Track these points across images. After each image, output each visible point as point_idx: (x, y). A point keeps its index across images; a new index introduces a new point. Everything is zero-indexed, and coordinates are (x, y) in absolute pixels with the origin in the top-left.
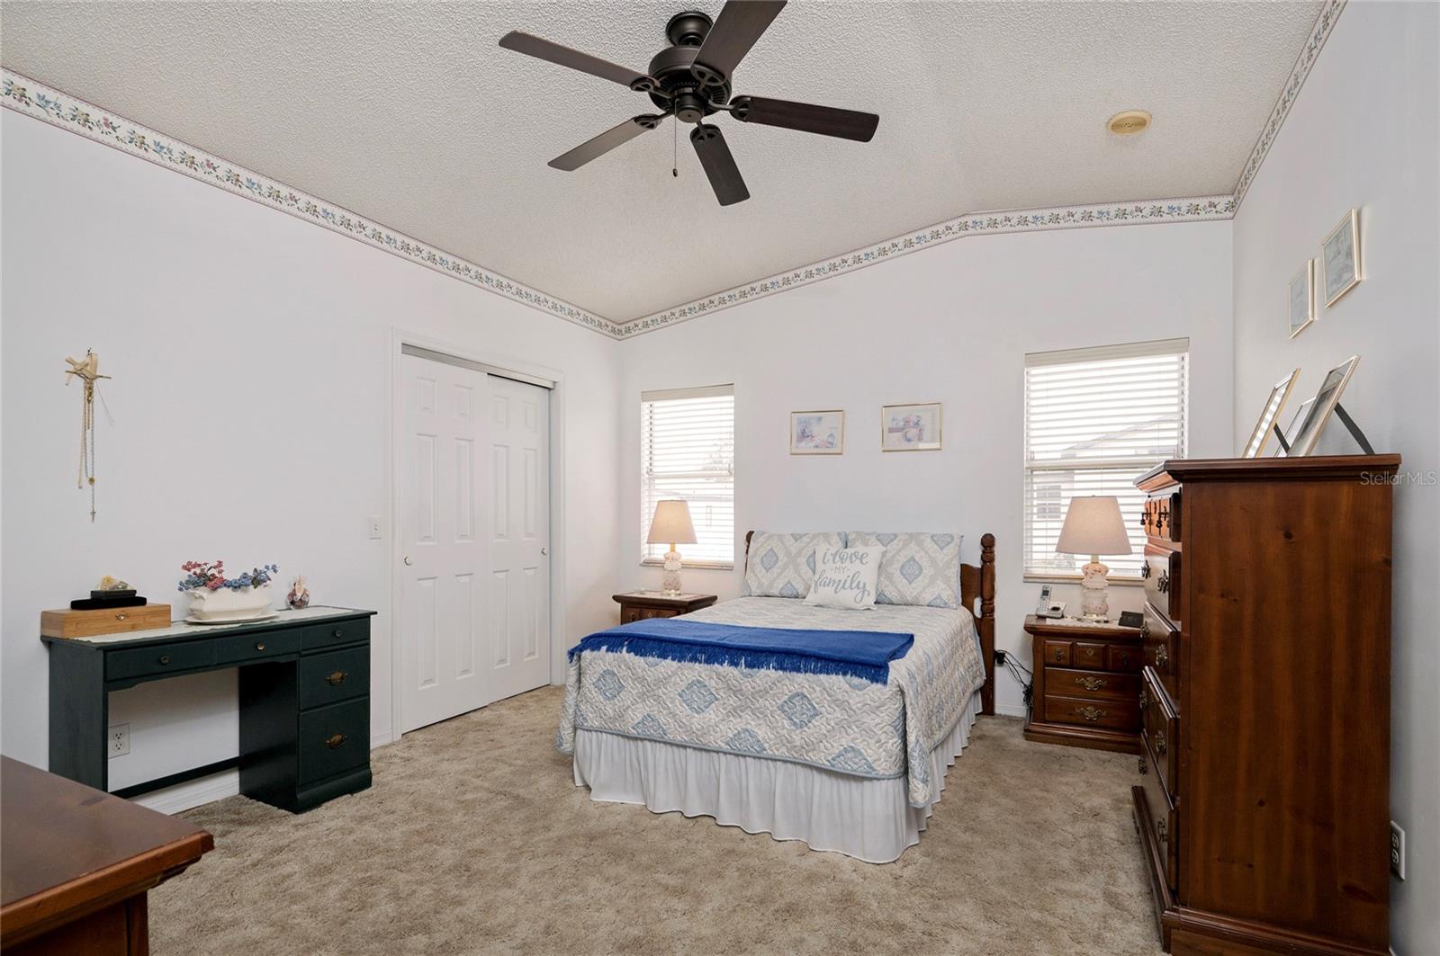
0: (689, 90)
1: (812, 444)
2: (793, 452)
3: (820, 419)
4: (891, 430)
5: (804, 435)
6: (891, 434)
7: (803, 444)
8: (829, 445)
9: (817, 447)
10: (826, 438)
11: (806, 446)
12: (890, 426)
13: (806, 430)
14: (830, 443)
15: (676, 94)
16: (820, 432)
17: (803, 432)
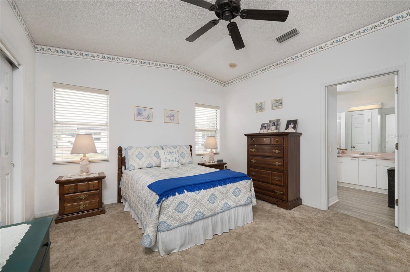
0: (227, 9)
1: (142, 118)
2: (135, 119)
3: (145, 110)
4: (166, 117)
5: (139, 114)
6: (166, 118)
7: (139, 117)
8: (148, 119)
9: (144, 119)
10: (147, 117)
11: (139, 118)
12: (166, 115)
13: (140, 113)
14: (148, 118)
15: (223, 11)
16: (145, 114)
17: (139, 113)
